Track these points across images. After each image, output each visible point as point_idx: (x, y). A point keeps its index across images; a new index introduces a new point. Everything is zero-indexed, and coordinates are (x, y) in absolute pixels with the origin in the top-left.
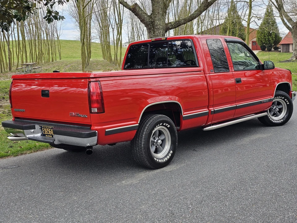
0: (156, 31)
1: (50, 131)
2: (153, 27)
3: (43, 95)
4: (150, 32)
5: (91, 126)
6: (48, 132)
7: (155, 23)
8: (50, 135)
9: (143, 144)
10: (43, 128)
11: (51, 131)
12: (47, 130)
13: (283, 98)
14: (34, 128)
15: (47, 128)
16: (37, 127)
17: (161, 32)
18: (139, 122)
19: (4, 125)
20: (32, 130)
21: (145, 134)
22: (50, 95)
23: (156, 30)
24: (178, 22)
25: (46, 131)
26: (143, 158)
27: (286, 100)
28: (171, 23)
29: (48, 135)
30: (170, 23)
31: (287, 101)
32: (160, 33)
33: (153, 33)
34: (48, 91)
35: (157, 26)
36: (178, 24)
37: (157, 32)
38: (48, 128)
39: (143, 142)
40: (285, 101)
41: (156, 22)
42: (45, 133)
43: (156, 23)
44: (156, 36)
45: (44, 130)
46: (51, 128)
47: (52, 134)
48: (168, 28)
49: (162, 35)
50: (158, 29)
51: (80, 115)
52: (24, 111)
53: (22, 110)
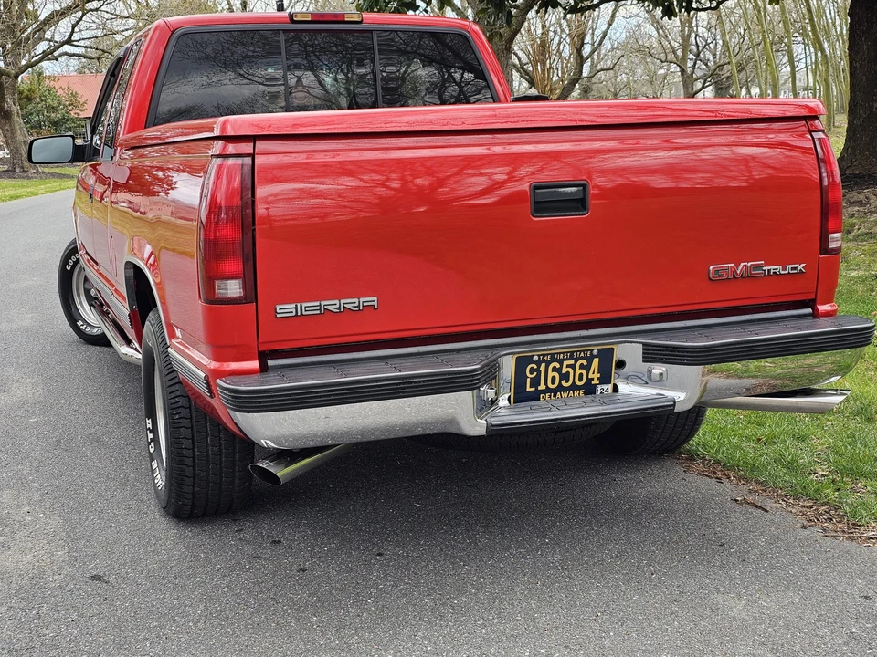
8: (574, 387)
10: (537, 362)
11: (587, 368)
15: (561, 362)
25: (551, 374)
38: (571, 358)
42: (542, 387)
45: (535, 374)
46: (595, 352)
47: (593, 379)
51: (769, 271)
52: (376, 304)
53: (351, 303)
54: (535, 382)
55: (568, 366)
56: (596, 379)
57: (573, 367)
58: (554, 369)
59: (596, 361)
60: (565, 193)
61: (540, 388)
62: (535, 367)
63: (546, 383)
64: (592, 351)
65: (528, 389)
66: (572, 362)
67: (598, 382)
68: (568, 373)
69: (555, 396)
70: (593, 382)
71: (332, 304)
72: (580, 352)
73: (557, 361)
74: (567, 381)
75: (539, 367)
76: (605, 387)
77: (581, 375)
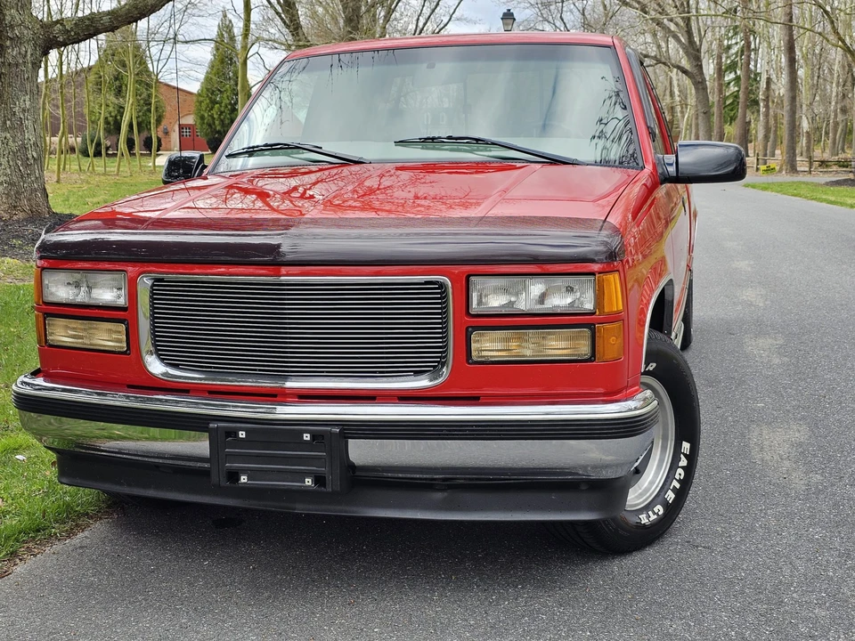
0: (8, 47)
7: (4, 15)
17: (29, 53)
23: (8, 43)
24: (87, 22)
28: (61, 24)
30: (57, 22)
32: (26, 56)
35: (12, 27)
36: (88, 29)
37: (12, 52)
41: (8, 13)
43: (8, 18)
44: (9, 64)
48: (51, 40)
49: (33, 64)
50: (17, 40)
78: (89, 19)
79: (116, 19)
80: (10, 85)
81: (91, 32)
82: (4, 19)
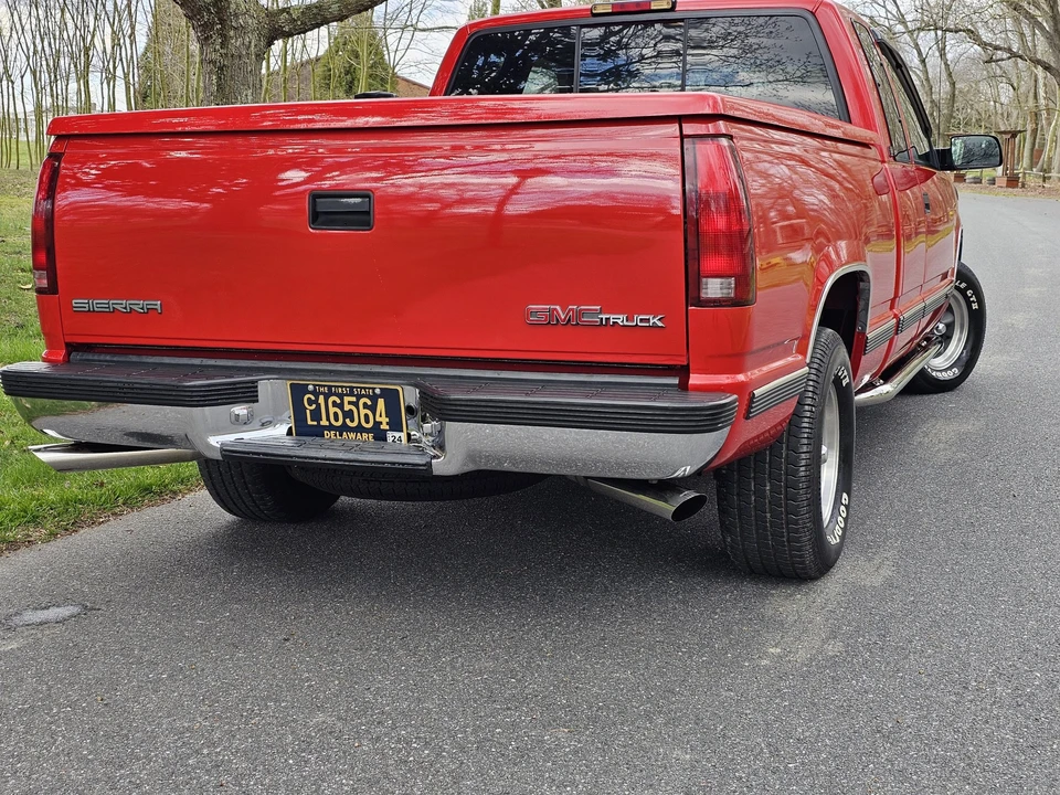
0: (232, 38)
1: (363, 412)
2: (222, 21)
3: (316, 217)
4: (206, 39)
5: (683, 372)
6: (349, 415)
7: (229, 3)
8: (360, 429)
9: (803, 462)
10: (314, 393)
11: (373, 408)
12: (341, 406)
13: (963, 285)
14: (248, 394)
15: (341, 396)
16: (273, 390)
17: (253, 44)
18: (808, 361)
19: (19, 385)
20: (240, 410)
21: (808, 414)
22: (378, 215)
23: (232, 33)
24: (315, 11)
25: (332, 410)
26: (797, 531)
27: (969, 293)
28: (288, 13)
29: (344, 428)
30: (284, 10)
31: (973, 299)
32: (249, 47)
33: (223, 45)
34: (365, 194)
35: (236, 15)
36: (315, 18)
37: (235, 43)
38: (351, 394)
39: (803, 456)
40: (967, 299)
41: (233, 1)
42: (324, 422)
43: (233, 6)
44: (232, 56)
45: (314, 406)
46: (378, 391)
47: (381, 423)
48: (276, 30)
49: (257, 55)
50: (241, 30)
51: (608, 319)
52: (158, 307)
53: (139, 305)
54: (316, 415)
55: (350, 403)
56: (384, 423)
57: (356, 404)
58: (334, 404)
59: (381, 402)
60: (348, 204)
61: (322, 423)
62: (313, 398)
63: (328, 419)
64: (373, 389)
65: (310, 422)
66: (354, 399)
67: (388, 427)
68: (351, 410)
69: (340, 435)
70: (382, 427)
71: (121, 304)
72: (361, 388)
73: (336, 394)
74: (352, 421)
75: (317, 399)
76: (397, 434)
77: (366, 416)
78: (316, 7)
79: (346, 7)
80: (232, 78)
81: (319, 21)
82: (229, 7)
